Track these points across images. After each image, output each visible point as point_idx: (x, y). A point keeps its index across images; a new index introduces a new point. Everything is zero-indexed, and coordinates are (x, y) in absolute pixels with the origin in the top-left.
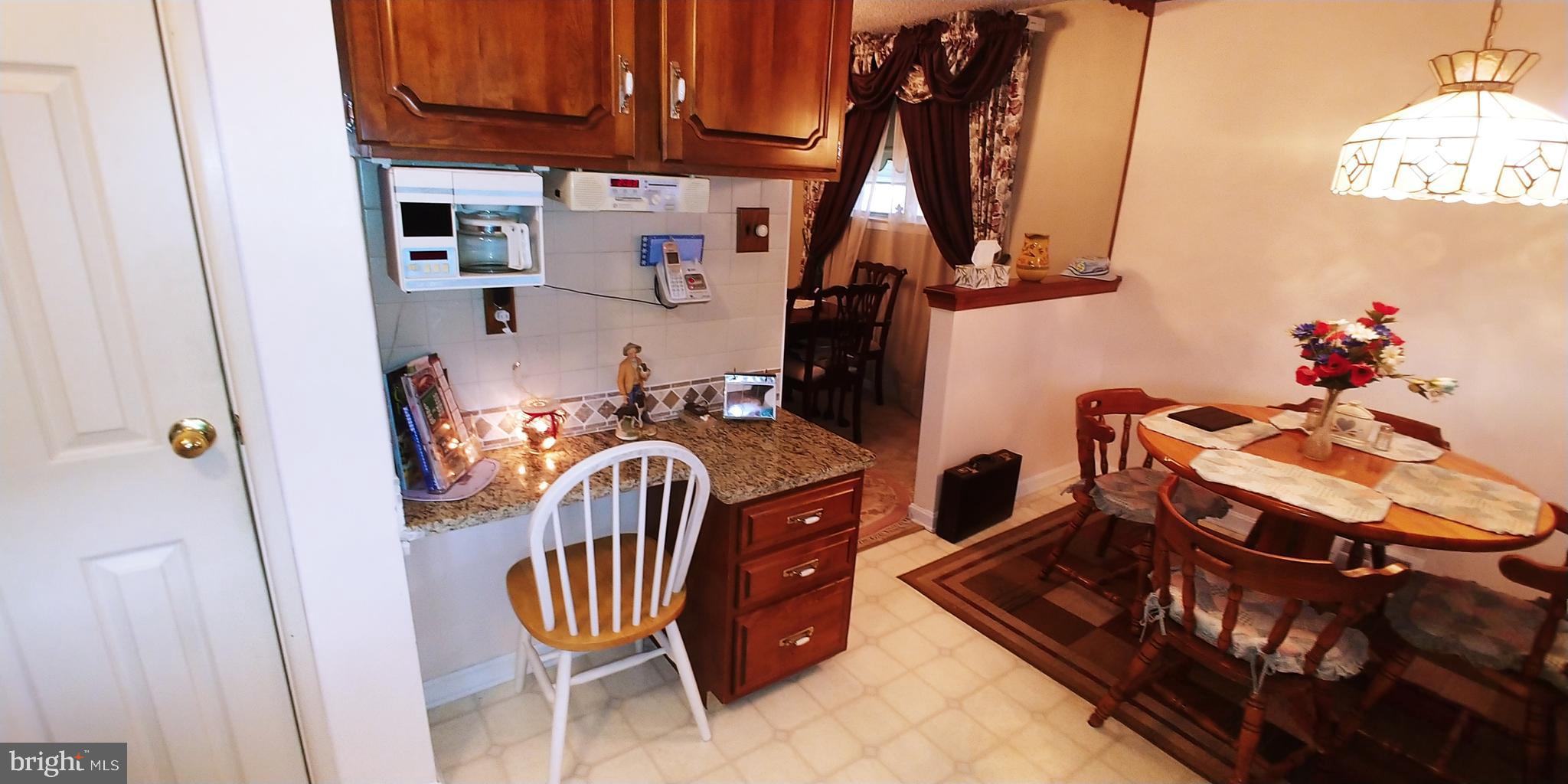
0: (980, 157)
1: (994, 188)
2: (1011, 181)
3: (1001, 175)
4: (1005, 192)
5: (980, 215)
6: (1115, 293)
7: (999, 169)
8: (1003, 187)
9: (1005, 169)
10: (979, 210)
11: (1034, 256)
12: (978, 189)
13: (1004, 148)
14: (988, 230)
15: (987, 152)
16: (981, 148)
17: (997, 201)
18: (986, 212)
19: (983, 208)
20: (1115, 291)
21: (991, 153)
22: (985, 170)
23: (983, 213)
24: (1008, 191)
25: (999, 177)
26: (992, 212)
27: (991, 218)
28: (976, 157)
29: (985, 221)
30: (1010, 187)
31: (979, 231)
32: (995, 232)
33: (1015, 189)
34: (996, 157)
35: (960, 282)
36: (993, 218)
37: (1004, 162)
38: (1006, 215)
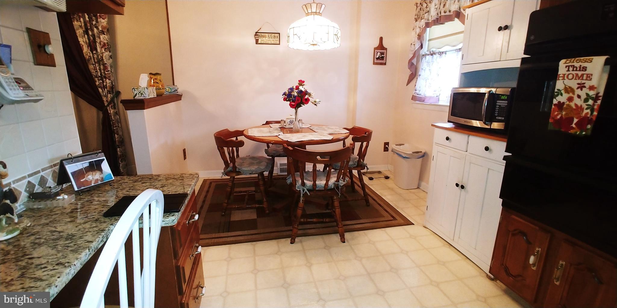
0: (87, 40)
1: (102, 57)
2: (110, 54)
3: (105, 50)
4: (109, 60)
5: (97, 72)
6: (181, 101)
7: (102, 47)
8: (108, 57)
9: (106, 47)
10: (95, 69)
11: (158, 83)
12: (91, 57)
13: (102, 37)
14: (104, 79)
15: (92, 38)
16: (86, 36)
17: (106, 64)
18: (100, 70)
19: (98, 68)
20: (181, 100)
21: (94, 39)
22: (92, 46)
23: (98, 70)
24: (110, 59)
25: (104, 51)
26: (104, 70)
27: (104, 73)
28: (85, 40)
29: (101, 74)
30: (111, 57)
31: (99, 80)
32: (109, 80)
33: (114, 57)
34: (98, 40)
35: (137, 96)
36: (106, 73)
37: (104, 43)
38: (112, 71)
